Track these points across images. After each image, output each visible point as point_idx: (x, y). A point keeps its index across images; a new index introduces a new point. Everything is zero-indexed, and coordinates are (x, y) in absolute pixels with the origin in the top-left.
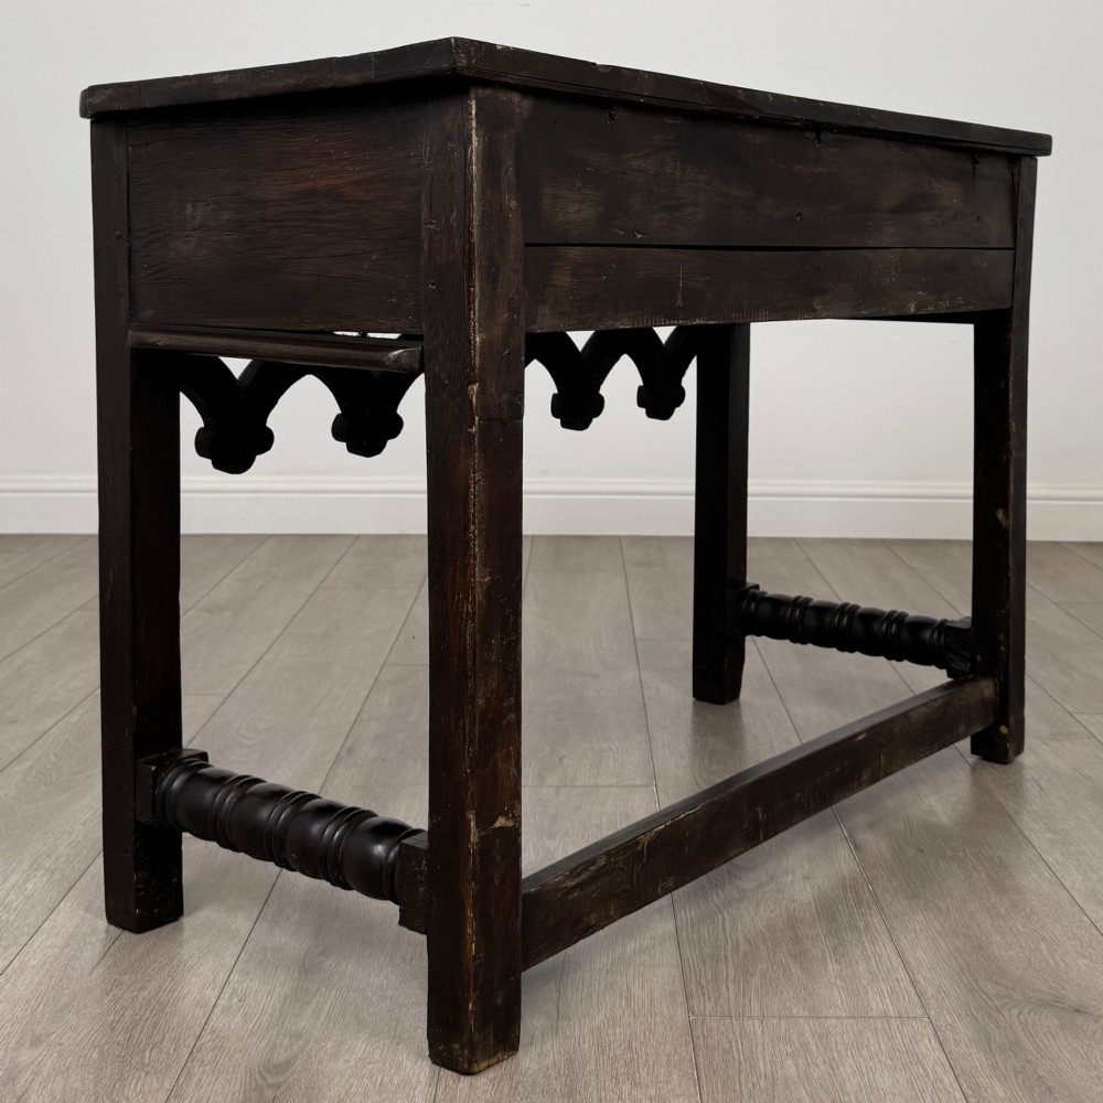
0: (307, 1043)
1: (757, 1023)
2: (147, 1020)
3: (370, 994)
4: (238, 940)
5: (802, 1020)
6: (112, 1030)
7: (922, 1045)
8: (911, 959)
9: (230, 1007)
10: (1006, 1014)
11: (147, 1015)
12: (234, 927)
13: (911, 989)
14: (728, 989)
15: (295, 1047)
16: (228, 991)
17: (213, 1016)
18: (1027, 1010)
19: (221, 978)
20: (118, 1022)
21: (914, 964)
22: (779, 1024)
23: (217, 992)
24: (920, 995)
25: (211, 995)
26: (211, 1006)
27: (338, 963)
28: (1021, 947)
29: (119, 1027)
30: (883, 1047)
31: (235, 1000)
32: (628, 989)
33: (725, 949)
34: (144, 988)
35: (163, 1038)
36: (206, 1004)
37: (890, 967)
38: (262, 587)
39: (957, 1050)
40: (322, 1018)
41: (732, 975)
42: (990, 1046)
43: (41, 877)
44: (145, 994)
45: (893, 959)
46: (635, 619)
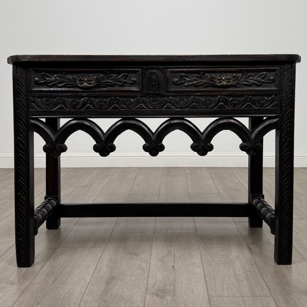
0: (109, 303)
1: (226, 298)
2: (67, 297)
3: (125, 290)
4: (90, 275)
5: (238, 297)
6: (58, 300)
7: (270, 304)
8: (266, 280)
9: (88, 294)
10: (292, 295)
11: (67, 296)
12: (89, 272)
13: (266, 288)
14: (218, 288)
15: (105, 305)
16: (88, 289)
17: (84, 296)
18: (298, 294)
19: (86, 286)
20: (59, 298)
21: (267, 281)
22: (232, 298)
23: (85, 290)
24: (269, 290)
25: (83, 290)
26: (83, 293)
27: (116, 282)
28: (295, 276)
29: (60, 299)
30: (260, 305)
31: (90, 292)
32: (192, 289)
33: (217, 278)
34: (66, 288)
35: (71, 302)
36: (82, 293)
37: (261, 282)
38: (95, 181)
39: (280, 305)
40: (112, 297)
41: (219, 285)
42: (289, 304)
43: (40, 258)
44: (66, 290)
45: (261, 280)
46: (189, 189)
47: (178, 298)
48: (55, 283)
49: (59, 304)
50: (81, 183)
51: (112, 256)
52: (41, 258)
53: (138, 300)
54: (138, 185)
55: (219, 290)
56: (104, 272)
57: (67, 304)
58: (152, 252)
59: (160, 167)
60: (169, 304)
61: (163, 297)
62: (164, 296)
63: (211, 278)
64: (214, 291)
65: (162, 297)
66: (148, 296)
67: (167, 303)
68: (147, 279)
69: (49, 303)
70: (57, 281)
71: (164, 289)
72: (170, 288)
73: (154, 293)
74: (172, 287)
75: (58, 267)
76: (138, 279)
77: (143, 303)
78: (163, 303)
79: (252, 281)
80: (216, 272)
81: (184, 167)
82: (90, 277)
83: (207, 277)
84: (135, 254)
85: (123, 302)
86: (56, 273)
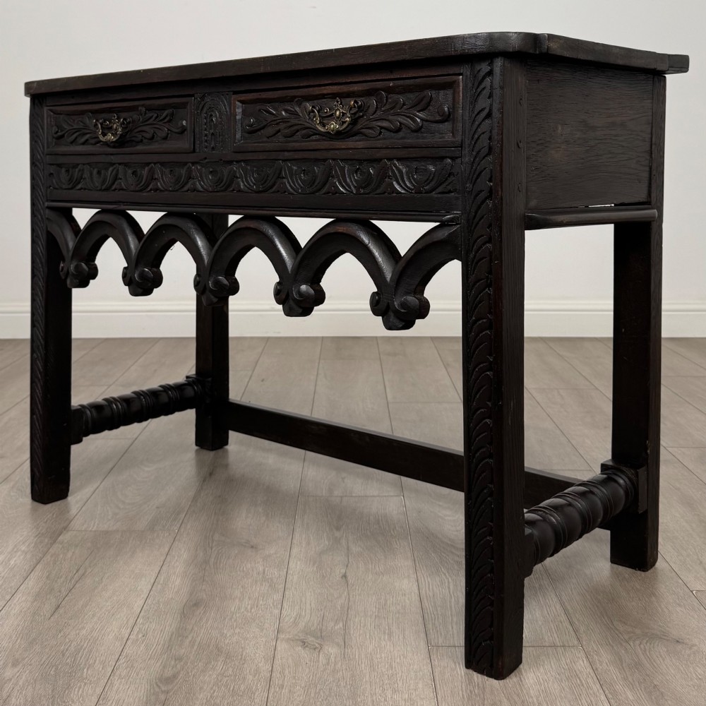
0: (186, 663)
2: (85, 648)
3: (225, 632)
4: (142, 596)
6: (63, 655)
7: (578, 664)
8: (569, 607)
9: (137, 640)
10: (632, 644)
11: (85, 645)
12: (139, 588)
13: (570, 627)
14: (452, 628)
15: (178, 666)
16: (136, 629)
17: (126, 646)
18: (645, 641)
19: (132, 621)
20: (67, 650)
21: (571, 611)
23: (129, 630)
24: (576, 632)
25: (125, 633)
26: (125, 639)
27: (204, 612)
28: (640, 600)
29: (67, 654)
30: (553, 666)
31: (140, 636)
32: (389, 629)
33: (450, 602)
34: (83, 628)
35: (95, 661)
36: (122, 638)
37: (556, 613)
38: (155, 371)
39: (601, 667)
40: (195, 647)
41: (455, 619)
42: (622, 665)
43: (19, 556)
44: (84, 632)
45: (557, 608)
46: (388, 390)
47: (354, 650)
48: (56, 615)
49: (67, 664)
50: (122, 375)
51: (197, 550)
52: (22, 557)
53: (257, 655)
54: (263, 380)
55: (455, 632)
56: (176, 590)
57: (85, 664)
58: (295, 541)
59: (317, 338)
60: (333, 665)
61: (318, 649)
62: (321, 645)
63: (435, 602)
64: (443, 634)
65: (315, 649)
66: (282, 646)
67: (328, 664)
68: (280, 606)
69: (43, 660)
70: (61, 611)
71: (321, 630)
72: (336, 628)
73: (297, 638)
74: (341, 625)
75: (64, 576)
76: (257, 607)
77: (269, 661)
78: (318, 661)
79: (534, 610)
80: (449, 588)
81: (376, 338)
82: (143, 601)
83: (426, 601)
84: (252, 547)
85: (221, 659)
86: (60, 592)
